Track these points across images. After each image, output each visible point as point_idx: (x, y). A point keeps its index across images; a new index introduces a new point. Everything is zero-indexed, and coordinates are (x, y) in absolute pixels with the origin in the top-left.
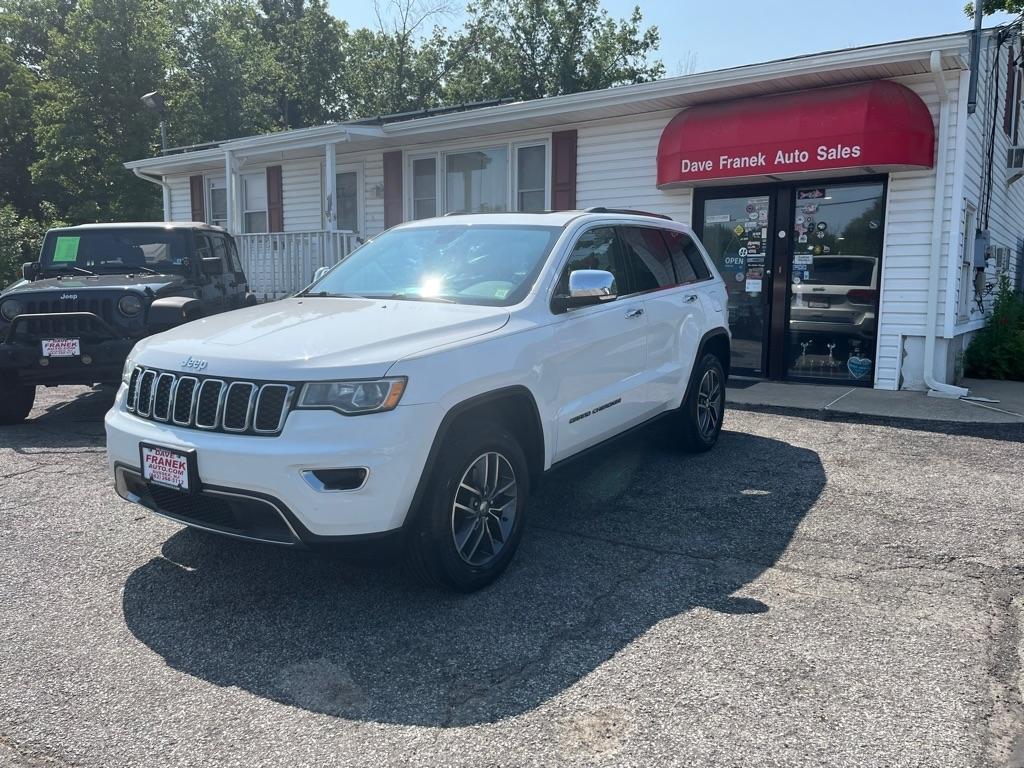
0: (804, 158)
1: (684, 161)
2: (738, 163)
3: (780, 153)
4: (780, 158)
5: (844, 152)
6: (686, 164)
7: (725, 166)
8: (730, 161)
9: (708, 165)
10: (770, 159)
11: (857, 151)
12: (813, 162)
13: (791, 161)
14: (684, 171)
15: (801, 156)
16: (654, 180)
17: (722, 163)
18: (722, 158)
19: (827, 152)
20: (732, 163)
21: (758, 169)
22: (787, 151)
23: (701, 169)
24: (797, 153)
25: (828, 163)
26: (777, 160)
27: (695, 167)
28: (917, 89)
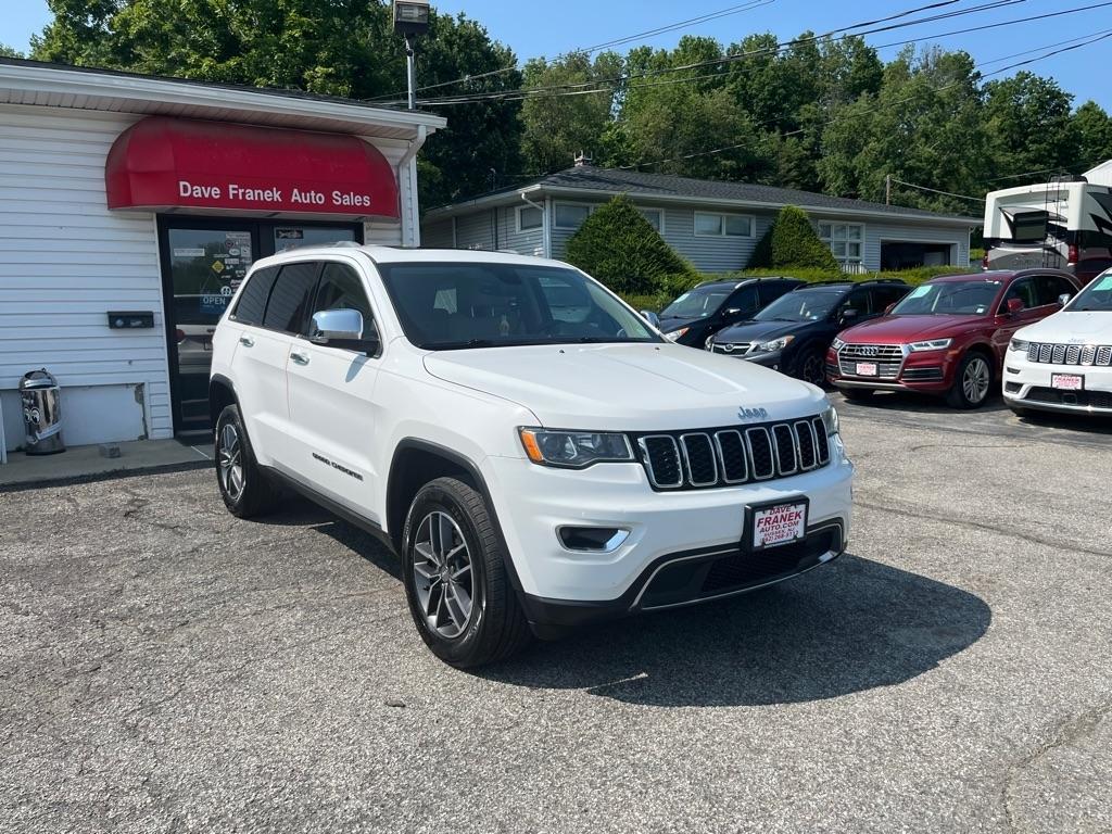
0: (320, 199)
1: (182, 183)
2: (251, 195)
3: (296, 191)
4: (296, 196)
5: (357, 200)
6: (185, 186)
7: (236, 196)
8: (241, 191)
9: (215, 192)
10: (286, 195)
11: (367, 201)
12: (329, 205)
13: (308, 201)
14: (182, 194)
15: (317, 198)
16: (103, 199)
17: (231, 192)
18: (231, 186)
19: (341, 197)
20: (244, 194)
21: (273, 204)
22: (304, 190)
23: (207, 196)
24: (313, 194)
25: (342, 208)
26: (294, 198)
27: (198, 192)
28: (385, 151)
